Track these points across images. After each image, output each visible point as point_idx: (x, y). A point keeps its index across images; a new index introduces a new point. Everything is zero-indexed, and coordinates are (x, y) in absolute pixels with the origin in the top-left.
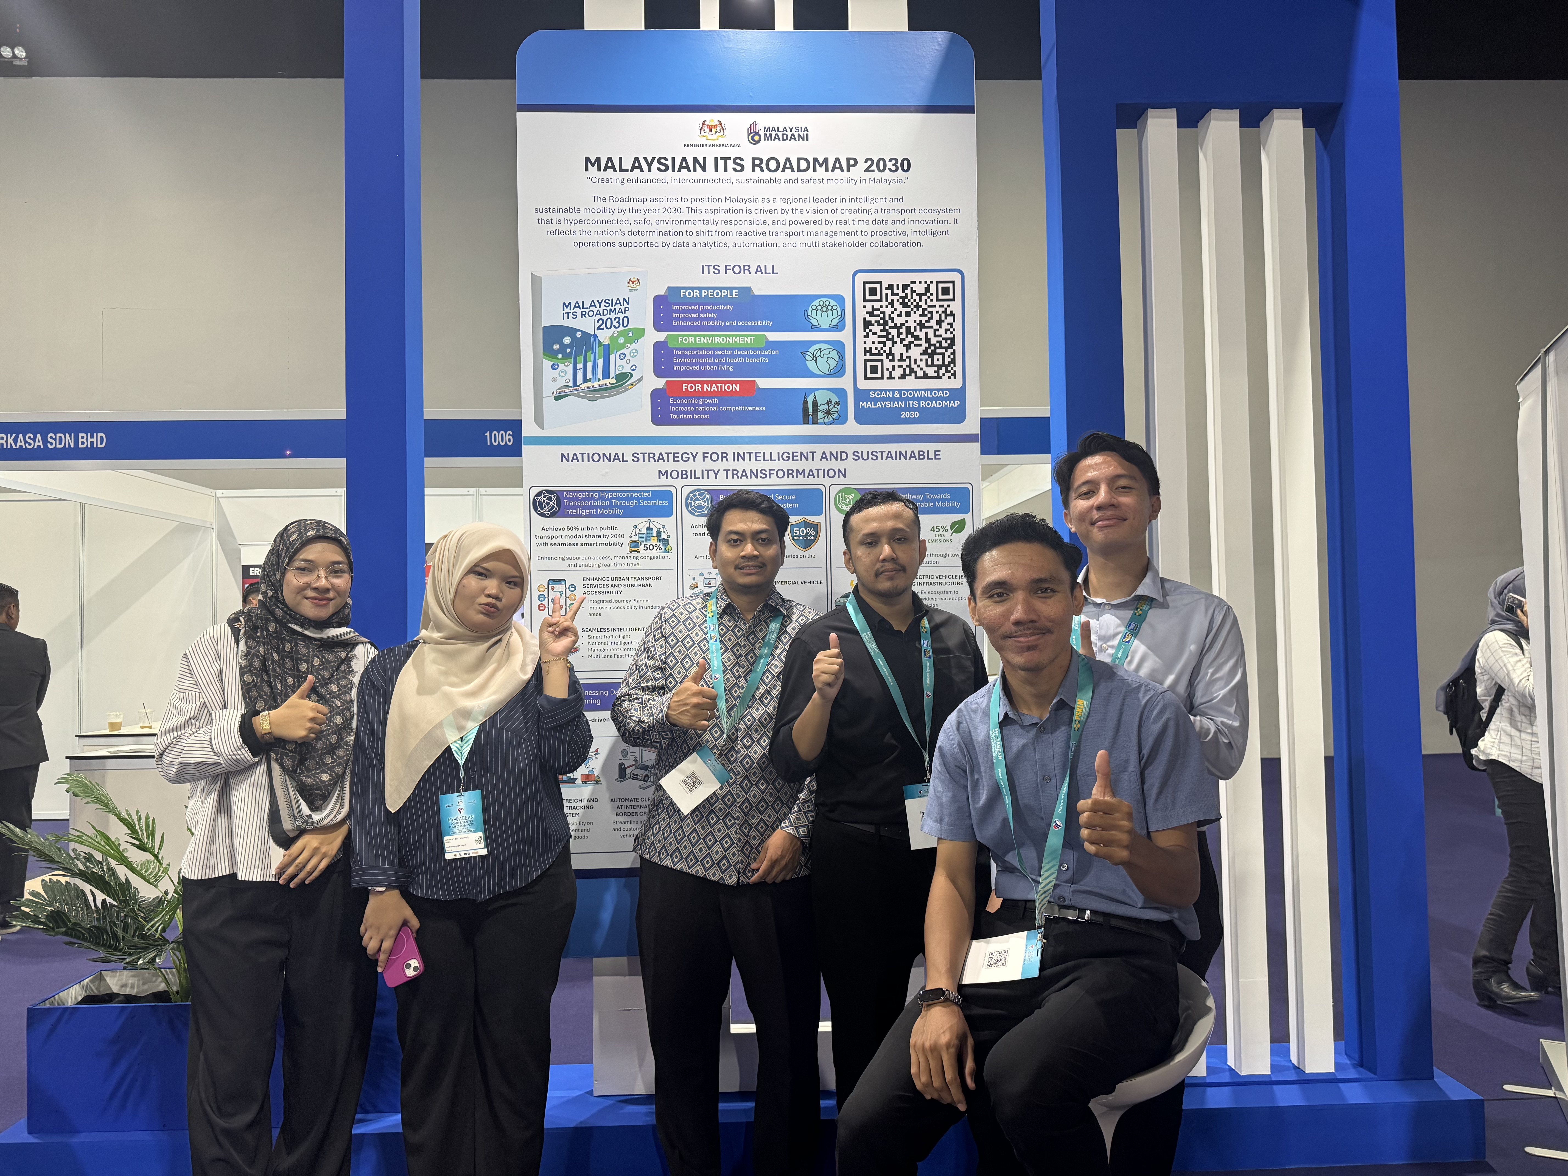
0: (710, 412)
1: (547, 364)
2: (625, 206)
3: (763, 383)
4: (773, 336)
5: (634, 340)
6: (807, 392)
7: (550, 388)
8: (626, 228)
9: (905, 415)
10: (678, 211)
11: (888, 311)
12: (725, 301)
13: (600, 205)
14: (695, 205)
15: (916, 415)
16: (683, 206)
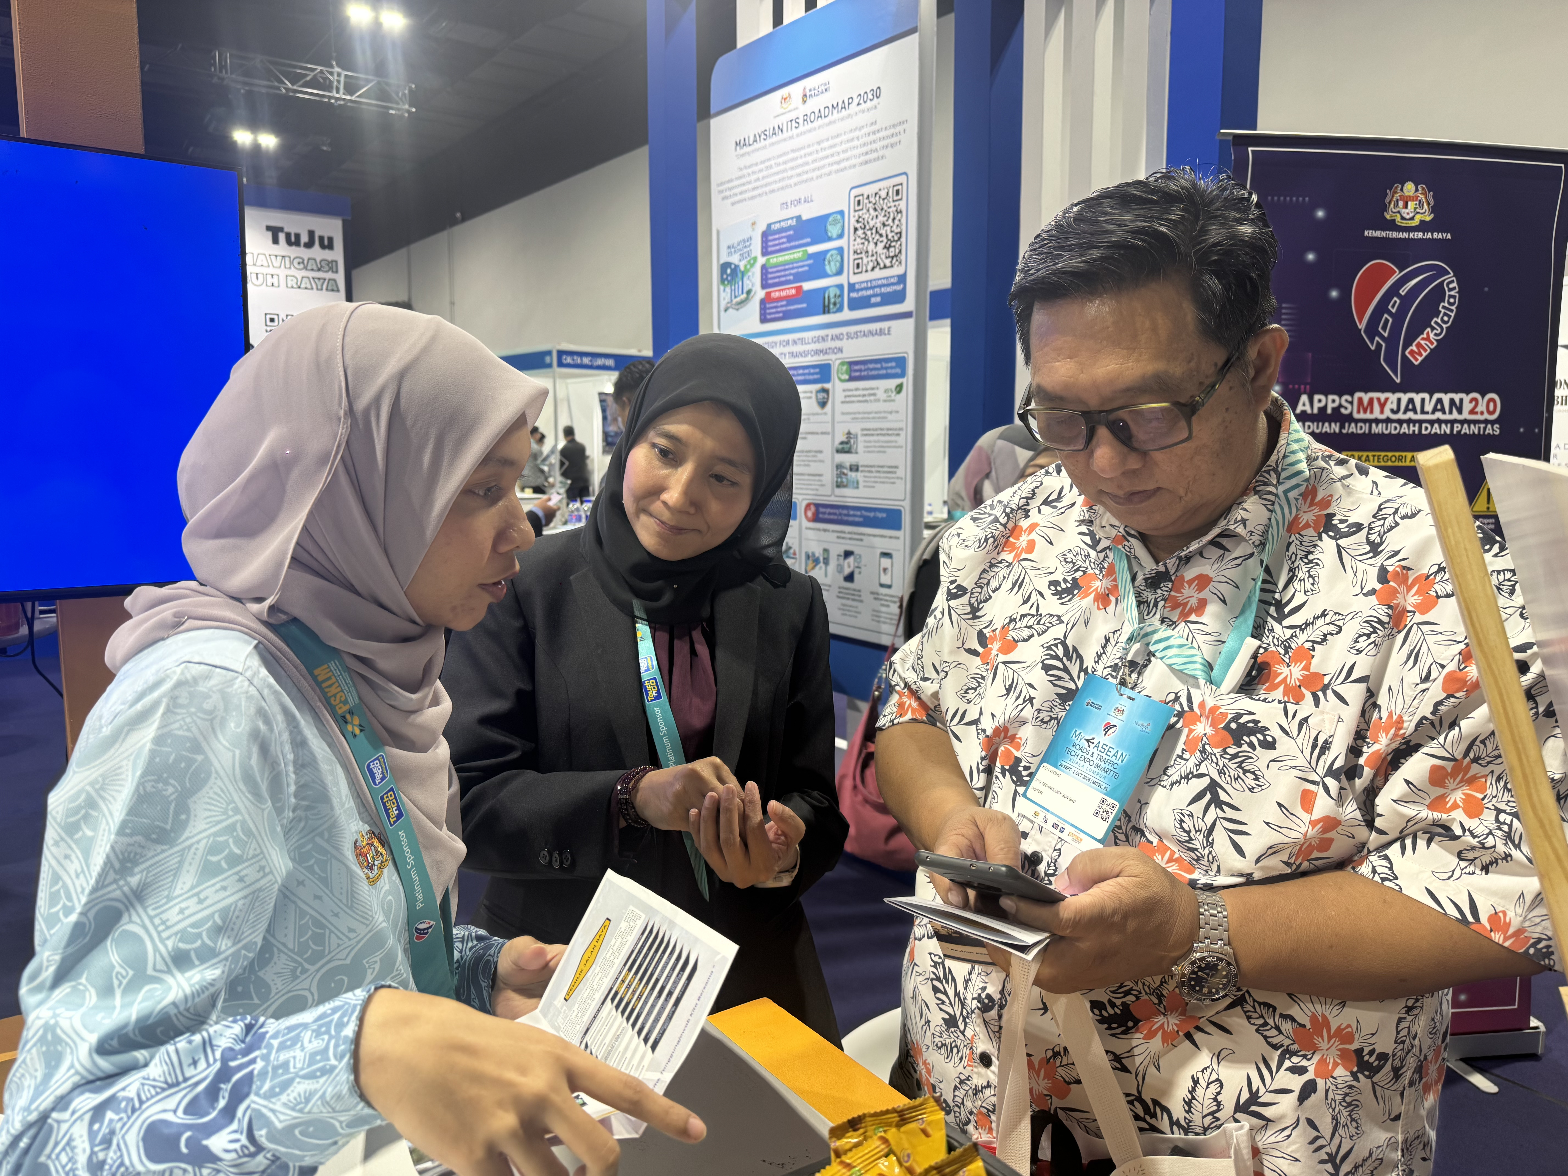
0: (783, 312)
1: (722, 288)
2: (750, 171)
3: (807, 286)
4: (812, 249)
5: (752, 265)
6: (824, 289)
7: (723, 304)
8: (750, 186)
9: (873, 300)
10: (771, 167)
11: (866, 216)
12: (790, 228)
13: (741, 173)
14: (777, 161)
15: (878, 299)
16: (772, 162)
